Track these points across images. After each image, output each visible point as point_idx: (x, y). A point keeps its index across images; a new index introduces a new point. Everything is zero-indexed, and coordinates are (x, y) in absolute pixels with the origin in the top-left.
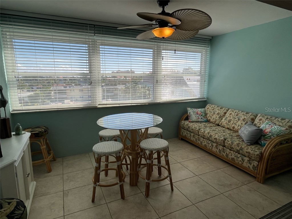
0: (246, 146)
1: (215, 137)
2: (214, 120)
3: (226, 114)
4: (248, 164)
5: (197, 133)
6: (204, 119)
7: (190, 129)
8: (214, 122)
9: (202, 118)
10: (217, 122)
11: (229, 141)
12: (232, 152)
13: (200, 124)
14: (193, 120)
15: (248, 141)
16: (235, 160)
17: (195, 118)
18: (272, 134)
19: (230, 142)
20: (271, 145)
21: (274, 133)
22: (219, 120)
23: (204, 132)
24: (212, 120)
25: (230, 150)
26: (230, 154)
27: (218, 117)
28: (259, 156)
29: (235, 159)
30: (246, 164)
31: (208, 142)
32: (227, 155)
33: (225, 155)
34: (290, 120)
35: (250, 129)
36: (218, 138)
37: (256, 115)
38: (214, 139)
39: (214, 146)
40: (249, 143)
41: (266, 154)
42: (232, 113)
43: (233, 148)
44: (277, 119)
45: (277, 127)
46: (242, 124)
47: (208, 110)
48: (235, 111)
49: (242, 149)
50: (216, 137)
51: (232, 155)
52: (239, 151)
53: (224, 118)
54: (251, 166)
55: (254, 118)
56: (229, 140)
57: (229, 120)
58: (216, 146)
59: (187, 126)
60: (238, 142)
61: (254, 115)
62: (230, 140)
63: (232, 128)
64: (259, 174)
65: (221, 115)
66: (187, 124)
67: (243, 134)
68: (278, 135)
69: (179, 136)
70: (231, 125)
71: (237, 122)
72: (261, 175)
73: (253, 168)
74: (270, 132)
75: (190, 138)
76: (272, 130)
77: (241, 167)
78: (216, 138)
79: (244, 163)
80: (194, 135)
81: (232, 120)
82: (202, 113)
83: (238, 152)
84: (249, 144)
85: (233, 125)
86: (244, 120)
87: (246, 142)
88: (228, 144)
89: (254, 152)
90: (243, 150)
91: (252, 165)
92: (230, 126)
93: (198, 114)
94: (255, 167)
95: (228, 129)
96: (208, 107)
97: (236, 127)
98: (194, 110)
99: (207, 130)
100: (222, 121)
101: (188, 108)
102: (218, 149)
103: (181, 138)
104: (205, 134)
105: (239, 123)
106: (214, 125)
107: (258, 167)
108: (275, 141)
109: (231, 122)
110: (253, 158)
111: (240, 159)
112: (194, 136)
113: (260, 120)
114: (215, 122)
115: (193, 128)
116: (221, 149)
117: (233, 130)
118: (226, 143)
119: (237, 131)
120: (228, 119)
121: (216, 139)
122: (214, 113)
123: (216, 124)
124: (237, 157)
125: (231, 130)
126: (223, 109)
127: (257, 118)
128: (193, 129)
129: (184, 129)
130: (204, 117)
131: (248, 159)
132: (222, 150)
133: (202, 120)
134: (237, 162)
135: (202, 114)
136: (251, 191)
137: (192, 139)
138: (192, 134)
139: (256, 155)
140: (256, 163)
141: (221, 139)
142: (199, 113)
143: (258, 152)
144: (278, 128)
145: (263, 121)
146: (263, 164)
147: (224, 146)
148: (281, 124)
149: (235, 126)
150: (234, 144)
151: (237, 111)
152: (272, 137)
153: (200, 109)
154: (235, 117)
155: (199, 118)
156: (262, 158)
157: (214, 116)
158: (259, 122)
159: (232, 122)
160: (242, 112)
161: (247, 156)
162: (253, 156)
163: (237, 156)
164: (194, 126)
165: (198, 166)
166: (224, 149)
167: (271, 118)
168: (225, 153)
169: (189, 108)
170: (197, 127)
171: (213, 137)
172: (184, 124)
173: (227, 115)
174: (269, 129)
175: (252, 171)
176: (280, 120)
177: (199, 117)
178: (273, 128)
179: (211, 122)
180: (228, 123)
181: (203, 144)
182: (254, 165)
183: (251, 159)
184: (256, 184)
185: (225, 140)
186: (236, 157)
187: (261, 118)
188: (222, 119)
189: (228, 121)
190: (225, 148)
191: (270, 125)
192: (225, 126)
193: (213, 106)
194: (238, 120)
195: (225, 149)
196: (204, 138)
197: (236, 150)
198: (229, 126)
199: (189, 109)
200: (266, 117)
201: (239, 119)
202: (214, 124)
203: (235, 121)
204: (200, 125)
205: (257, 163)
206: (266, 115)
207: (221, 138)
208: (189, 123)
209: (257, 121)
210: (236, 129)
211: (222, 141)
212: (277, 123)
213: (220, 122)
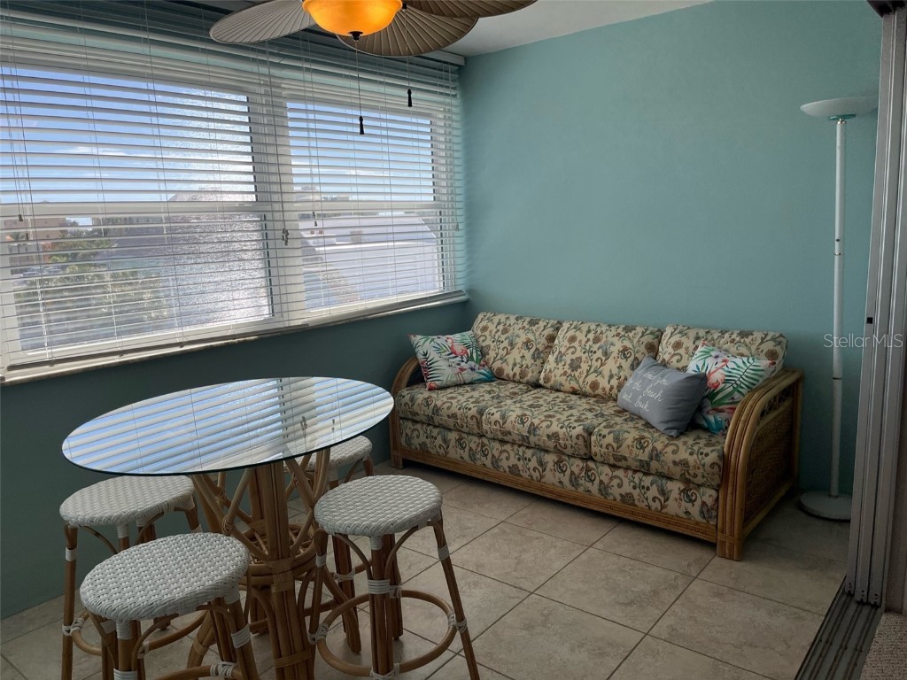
0: (667, 442)
1: (550, 431)
2: (517, 370)
3: (556, 342)
4: (683, 502)
5: (473, 427)
6: (482, 371)
7: (443, 418)
8: (517, 377)
9: (472, 369)
10: (530, 374)
11: (604, 437)
12: (620, 473)
13: (473, 390)
14: (444, 378)
15: (667, 422)
16: (634, 500)
17: (449, 371)
18: (735, 386)
19: (609, 439)
20: (746, 422)
21: (738, 382)
22: (534, 367)
23: (503, 417)
24: (508, 371)
25: (613, 467)
26: (615, 482)
27: (528, 355)
28: (719, 467)
29: (636, 497)
30: (675, 507)
31: (524, 453)
32: (604, 488)
33: (594, 488)
34: (766, 335)
35: (664, 380)
36: (561, 432)
37: (659, 330)
38: (548, 436)
39: (550, 466)
40: (673, 428)
41: (737, 457)
42: (578, 334)
43: (625, 459)
44: (727, 335)
45: (744, 362)
46: (620, 367)
47: (487, 333)
48: (585, 328)
49: (657, 455)
50: (555, 428)
51: (622, 484)
52: (648, 464)
53: (551, 358)
54: (695, 510)
55: (656, 341)
56: (605, 432)
57: (572, 360)
58: (557, 463)
59: (428, 405)
60: (635, 434)
61: (651, 333)
62: (608, 430)
63: (588, 387)
64: (723, 531)
65: (537, 349)
66: (426, 399)
67: (644, 403)
68: (752, 389)
69: (393, 453)
70: (584, 380)
71: (602, 365)
72: (732, 534)
73: (702, 512)
74: (726, 381)
75: (446, 453)
76: (730, 372)
77: (658, 519)
78: (553, 434)
79: (671, 502)
80: (461, 436)
81: (583, 359)
82: (468, 347)
83: (644, 469)
84: (674, 433)
85: (592, 378)
86: (624, 352)
87: (662, 427)
88: (604, 446)
89: (700, 457)
90: (662, 458)
91: (698, 503)
92: (581, 381)
93: (455, 353)
94: (708, 511)
95: (574, 392)
96: (484, 323)
97: (604, 383)
98: (439, 341)
99: (510, 410)
100: (547, 366)
101: (413, 338)
102: (568, 473)
103: (404, 460)
104: (508, 426)
105: (611, 365)
106: (521, 386)
107: (718, 507)
108: (752, 408)
109: (580, 367)
110: (699, 480)
111: (654, 491)
112: (459, 441)
113: (678, 345)
114: (523, 374)
115: (454, 409)
116: (576, 471)
117: (595, 396)
118: (593, 443)
119: (609, 397)
120: (568, 359)
121: (555, 436)
122: (512, 344)
123: (528, 383)
124: (643, 487)
125: (585, 395)
126: (542, 324)
127: (664, 342)
128: (454, 416)
129: (415, 422)
130: (478, 361)
131: (682, 488)
132: (583, 474)
133: (476, 376)
134: (642, 505)
135: (469, 351)
136: (722, 594)
137: (455, 453)
138: (453, 436)
139: (707, 468)
140: (708, 496)
141: (575, 433)
142: (459, 349)
143: (713, 457)
144: (748, 365)
145: (687, 349)
146: (732, 493)
147: (589, 457)
148: (743, 350)
149: (599, 379)
150: (624, 446)
151: (593, 327)
152: (736, 395)
153: (457, 336)
154: (591, 347)
155: (462, 370)
156: (728, 473)
157: (515, 355)
158: (674, 355)
159: (584, 367)
160: (610, 326)
161: (678, 477)
162: (700, 472)
163: (643, 484)
164: (454, 401)
165: (517, 555)
166: (588, 469)
167: (709, 334)
168: (597, 482)
169: (419, 337)
170: (472, 406)
171: (543, 431)
172: (412, 399)
173: (561, 342)
174: (721, 371)
175: (697, 523)
176: (738, 339)
177: (463, 364)
178: (731, 365)
179: (508, 380)
180: (569, 371)
181: (505, 464)
182: (704, 504)
183: (691, 485)
184: (721, 569)
185: (590, 434)
186: (638, 489)
187: (676, 338)
188: (543, 363)
189: (571, 365)
190: (591, 464)
191: (717, 357)
192: (561, 384)
193: (502, 317)
194: (604, 358)
195: (593, 469)
196: (503, 442)
197: (638, 463)
198: (578, 383)
199: (417, 339)
200: (692, 334)
201: (606, 354)
202: (520, 383)
203: (594, 361)
204: (476, 394)
205: (714, 493)
206: (689, 328)
207: (574, 428)
208: (434, 395)
209: (666, 351)
210: (604, 389)
211: (581, 442)
212: (733, 349)
213: (540, 372)
